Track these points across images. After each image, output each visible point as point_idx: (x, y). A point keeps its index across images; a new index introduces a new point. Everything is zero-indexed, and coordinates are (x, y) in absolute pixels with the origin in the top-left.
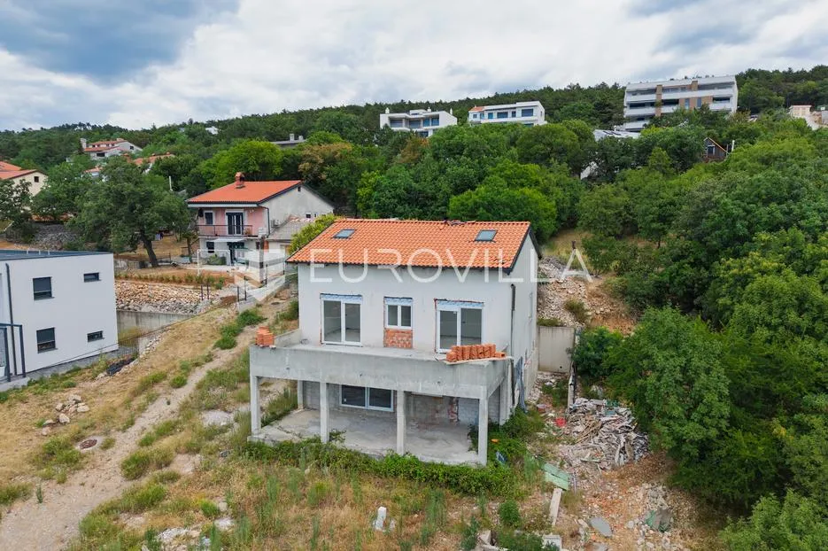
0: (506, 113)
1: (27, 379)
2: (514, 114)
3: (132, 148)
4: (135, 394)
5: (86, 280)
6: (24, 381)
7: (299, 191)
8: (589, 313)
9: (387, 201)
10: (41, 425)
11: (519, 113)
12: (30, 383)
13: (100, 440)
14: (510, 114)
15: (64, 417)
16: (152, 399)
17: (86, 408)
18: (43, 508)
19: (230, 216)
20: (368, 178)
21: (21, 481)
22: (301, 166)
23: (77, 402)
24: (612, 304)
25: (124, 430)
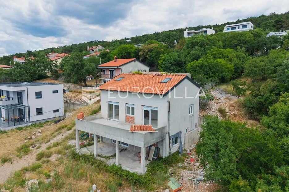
0: (236, 27)
1: (31, 123)
2: (239, 28)
3: (102, 48)
4: (56, 131)
5: (53, 93)
6: (30, 124)
7: (135, 62)
8: (228, 114)
9: (167, 65)
10: (26, 139)
11: (241, 27)
12: (31, 125)
13: (37, 145)
14: (237, 28)
15: (33, 137)
16: (59, 134)
17: (41, 135)
18: (12, 165)
19: (110, 71)
20: (162, 56)
21: (11, 156)
22: (140, 53)
23: (40, 132)
24: (239, 110)
25: (46, 143)
